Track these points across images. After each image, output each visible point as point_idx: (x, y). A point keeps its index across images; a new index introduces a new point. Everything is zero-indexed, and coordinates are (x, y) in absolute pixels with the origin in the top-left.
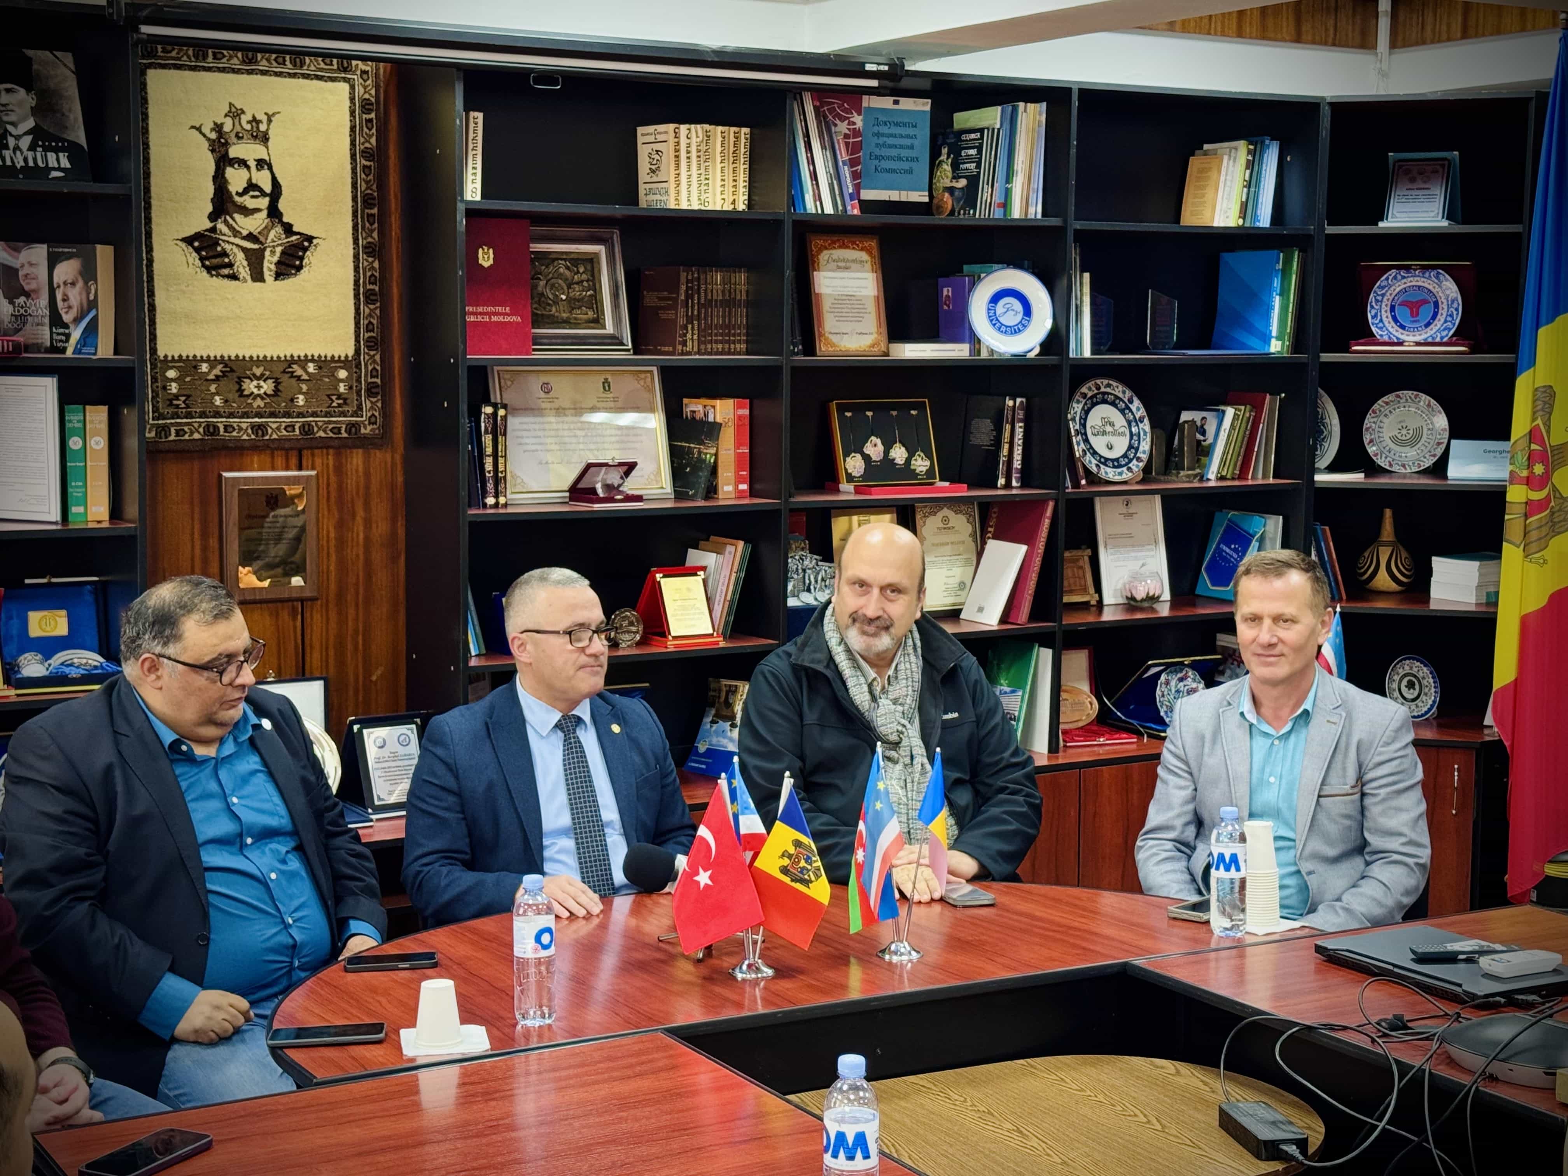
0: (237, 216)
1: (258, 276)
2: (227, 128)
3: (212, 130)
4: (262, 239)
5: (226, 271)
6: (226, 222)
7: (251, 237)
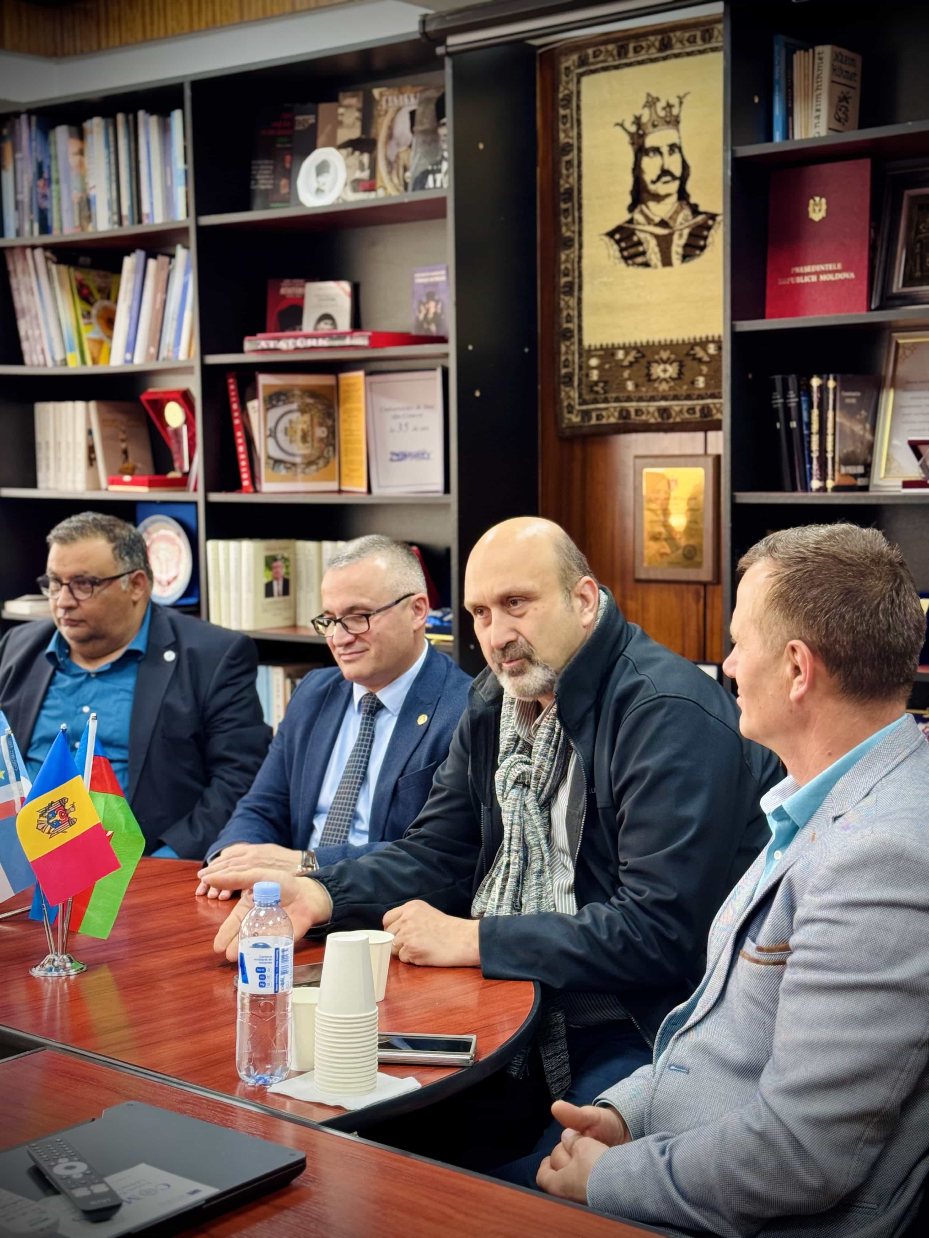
0: (652, 204)
1: (667, 262)
2: (645, 119)
3: (634, 123)
4: (671, 223)
5: (640, 260)
6: (642, 212)
7: (663, 224)
